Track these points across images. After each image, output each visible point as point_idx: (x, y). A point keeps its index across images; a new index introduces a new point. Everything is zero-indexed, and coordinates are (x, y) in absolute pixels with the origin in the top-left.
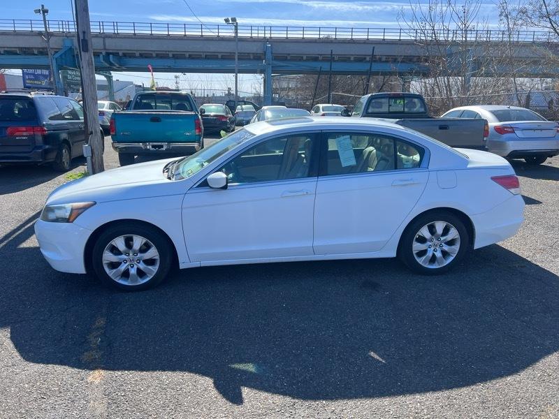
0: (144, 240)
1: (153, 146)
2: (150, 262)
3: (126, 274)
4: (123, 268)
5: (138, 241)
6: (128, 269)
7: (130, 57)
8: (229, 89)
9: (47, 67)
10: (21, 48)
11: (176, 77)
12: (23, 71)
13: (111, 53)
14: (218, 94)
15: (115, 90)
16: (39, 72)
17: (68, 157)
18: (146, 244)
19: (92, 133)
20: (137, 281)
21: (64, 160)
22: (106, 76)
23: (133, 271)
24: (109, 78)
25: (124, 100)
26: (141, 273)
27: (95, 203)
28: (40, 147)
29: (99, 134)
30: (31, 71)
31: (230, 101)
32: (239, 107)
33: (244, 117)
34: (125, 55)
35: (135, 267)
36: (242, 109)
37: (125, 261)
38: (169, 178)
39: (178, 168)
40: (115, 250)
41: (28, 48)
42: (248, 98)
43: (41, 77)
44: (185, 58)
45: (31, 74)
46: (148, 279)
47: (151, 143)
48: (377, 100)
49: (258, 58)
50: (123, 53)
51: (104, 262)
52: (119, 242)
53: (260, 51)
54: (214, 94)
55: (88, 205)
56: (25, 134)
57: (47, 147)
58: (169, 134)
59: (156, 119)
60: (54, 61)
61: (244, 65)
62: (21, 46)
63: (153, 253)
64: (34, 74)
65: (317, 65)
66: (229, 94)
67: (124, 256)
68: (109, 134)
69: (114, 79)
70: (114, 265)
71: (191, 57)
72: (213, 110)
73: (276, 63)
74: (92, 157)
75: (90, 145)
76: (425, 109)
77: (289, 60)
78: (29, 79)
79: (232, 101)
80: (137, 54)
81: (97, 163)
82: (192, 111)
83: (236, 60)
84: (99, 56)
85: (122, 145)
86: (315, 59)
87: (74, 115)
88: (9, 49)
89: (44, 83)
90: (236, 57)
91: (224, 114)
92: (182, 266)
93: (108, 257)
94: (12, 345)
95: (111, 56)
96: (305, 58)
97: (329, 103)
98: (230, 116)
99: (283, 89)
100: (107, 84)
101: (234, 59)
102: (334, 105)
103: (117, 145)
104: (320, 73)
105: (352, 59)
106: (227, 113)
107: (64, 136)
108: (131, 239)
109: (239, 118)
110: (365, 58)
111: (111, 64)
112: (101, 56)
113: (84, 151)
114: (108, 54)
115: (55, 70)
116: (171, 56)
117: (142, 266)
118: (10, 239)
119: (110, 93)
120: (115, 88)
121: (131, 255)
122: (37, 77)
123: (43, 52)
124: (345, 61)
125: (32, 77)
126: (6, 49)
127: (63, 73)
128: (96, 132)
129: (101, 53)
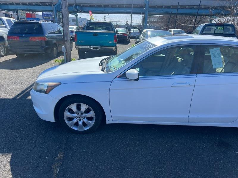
0: (88, 107)
1: (94, 48)
2: (90, 119)
3: (77, 124)
4: (75, 120)
5: (84, 107)
6: (78, 122)
7: (86, 7)
8: (127, 22)
9: (52, 11)
10: (42, 2)
11: (104, 16)
12: (43, 13)
13: (78, 5)
14: (122, 24)
15: (79, 22)
16: (49, 13)
17: (56, 51)
18: (88, 108)
19: (66, 41)
20: (82, 128)
21: (54, 53)
22: (75, 15)
23: (80, 123)
24: (77, 16)
25: (82, 26)
26: (85, 124)
27: (61, 84)
28: (43, 47)
29: (69, 41)
30: (46, 13)
31: (128, 27)
32: (132, 30)
33: (134, 34)
34: (83, 6)
35: (82, 121)
36: (133, 31)
37: (76, 117)
38: (103, 70)
39: (107, 63)
40: (71, 111)
41: (44, 3)
42: (136, 26)
43: (50, 16)
44: (109, 7)
45: (46, 14)
46: (88, 128)
47: (93, 47)
48: (208, 27)
49: (142, 7)
50: (83, 5)
51: (65, 117)
52: (74, 107)
53: (143, 4)
54: (120, 24)
55: (57, 84)
56: (37, 40)
57: (47, 46)
58: (101, 42)
59: (96, 34)
60: (54, 8)
61: (135, 10)
62: (41, 2)
63: (92, 114)
64: (47, 14)
65: (170, 11)
66: (127, 24)
67: (75, 115)
68: (74, 41)
69: (79, 17)
70: (70, 119)
71: (112, 7)
72: (121, 31)
73: (150, 9)
74: (66, 52)
75: (65, 47)
76: (235, 32)
77: (157, 8)
78: (45, 16)
79: (129, 27)
80: (89, 5)
81: (68, 55)
82: (112, 31)
83: (132, 8)
84: (73, 6)
85: (80, 47)
86: (169, 7)
87: (59, 32)
88: (37, 3)
89: (51, 18)
90: (132, 7)
91: (126, 33)
92: (108, 122)
93: (67, 114)
94: (10, 168)
95: (78, 6)
96: (164, 7)
97: (175, 28)
98: (128, 34)
99: (151, 22)
100: (75, 19)
101: (131, 8)
102: (179, 30)
103: (77, 47)
104: (171, 14)
105: (187, 7)
106: (127, 32)
107: (55, 41)
108: (80, 105)
109: (131, 35)
110: (194, 7)
111: (77, 10)
112: (74, 6)
113: (63, 49)
114: (76, 5)
115: (55, 13)
116: (103, 6)
117: (85, 121)
118: (24, 93)
119: (77, 23)
120: (79, 21)
121: (80, 114)
122: (48, 16)
123: (50, 4)
124: (183, 8)
125: (46, 16)
126: (35, 3)
127: (58, 14)
128: (68, 40)
129: (74, 5)
